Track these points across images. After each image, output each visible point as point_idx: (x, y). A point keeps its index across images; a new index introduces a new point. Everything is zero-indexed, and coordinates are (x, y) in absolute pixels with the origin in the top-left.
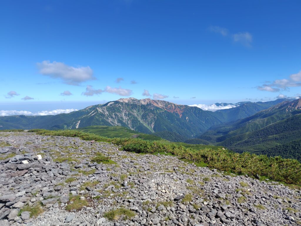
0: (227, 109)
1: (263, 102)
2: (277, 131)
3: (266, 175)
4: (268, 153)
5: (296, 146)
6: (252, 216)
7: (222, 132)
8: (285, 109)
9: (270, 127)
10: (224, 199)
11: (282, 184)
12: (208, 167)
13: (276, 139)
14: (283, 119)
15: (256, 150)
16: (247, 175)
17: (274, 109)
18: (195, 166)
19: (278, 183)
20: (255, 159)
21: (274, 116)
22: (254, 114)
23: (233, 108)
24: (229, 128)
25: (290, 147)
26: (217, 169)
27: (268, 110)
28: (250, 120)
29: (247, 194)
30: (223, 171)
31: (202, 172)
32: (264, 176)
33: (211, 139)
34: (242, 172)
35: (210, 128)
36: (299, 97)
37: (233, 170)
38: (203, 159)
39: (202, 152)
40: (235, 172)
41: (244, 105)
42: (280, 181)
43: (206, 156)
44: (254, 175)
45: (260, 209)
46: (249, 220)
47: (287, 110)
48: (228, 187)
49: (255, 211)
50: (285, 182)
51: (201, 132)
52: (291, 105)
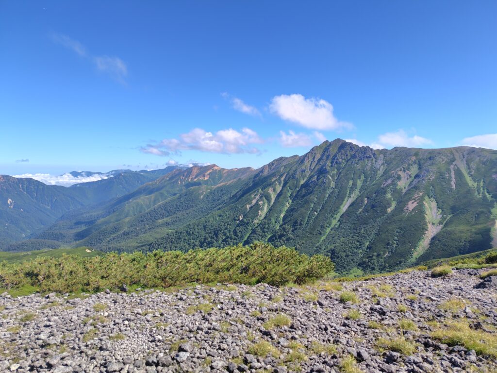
0: (93, 182)
1: (148, 170)
2: (168, 212)
3: (137, 283)
4: (157, 246)
5: (190, 231)
6: (103, 356)
7: (84, 223)
8: (176, 181)
9: (159, 207)
10: (58, 344)
11: (157, 291)
12: (38, 292)
13: (167, 224)
14: (175, 194)
15: (140, 245)
16: (108, 290)
17: (163, 181)
18: (9, 298)
19: (153, 290)
20: (123, 261)
21: (163, 191)
22: (135, 190)
23: (102, 180)
24: (96, 214)
25: (184, 233)
26: (56, 291)
27: (156, 183)
28: (130, 199)
29: (101, 322)
30: (67, 292)
31: (23, 305)
32: (135, 285)
33: (64, 236)
34: (100, 287)
35: (62, 216)
36: (193, 164)
37: (85, 287)
38: (29, 279)
39: (28, 266)
40: (89, 289)
41: (120, 174)
42: (157, 286)
43: (35, 272)
44: (119, 288)
45: (117, 341)
46: (96, 366)
47: (179, 183)
48: (70, 320)
49: (109, 345)
50: (162, 286)
51: (42, 226)
52: (184, 175)
